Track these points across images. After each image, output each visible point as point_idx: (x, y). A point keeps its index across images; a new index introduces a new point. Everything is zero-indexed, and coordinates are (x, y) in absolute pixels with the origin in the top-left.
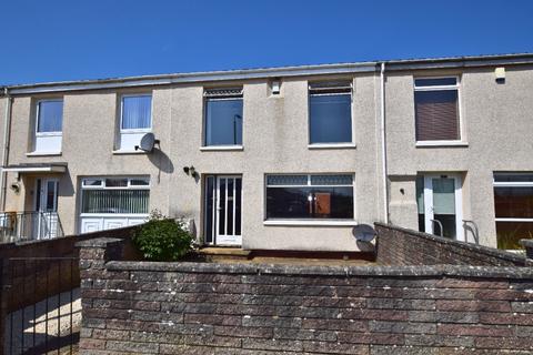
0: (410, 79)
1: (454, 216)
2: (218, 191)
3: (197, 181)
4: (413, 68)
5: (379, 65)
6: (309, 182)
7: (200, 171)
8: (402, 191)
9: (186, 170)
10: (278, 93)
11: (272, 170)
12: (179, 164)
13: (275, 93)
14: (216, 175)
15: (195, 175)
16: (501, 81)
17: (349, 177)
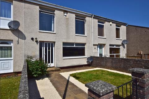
0: (97, 20)
1: (102, 54)
2: (44, 48)
3: (37, 44)
4: (98, 18)
5: (92, 15)
6: (75, 45)
7: (39, 40)
8: (95, 48)
9: (32, 39)
10: (66, 16)
11: (65, 41)
12: (28, 36)
13: (65, 16)
14: (43, 42)
15: (37, 41)
16: (111, 25)
17: (84, 44)
